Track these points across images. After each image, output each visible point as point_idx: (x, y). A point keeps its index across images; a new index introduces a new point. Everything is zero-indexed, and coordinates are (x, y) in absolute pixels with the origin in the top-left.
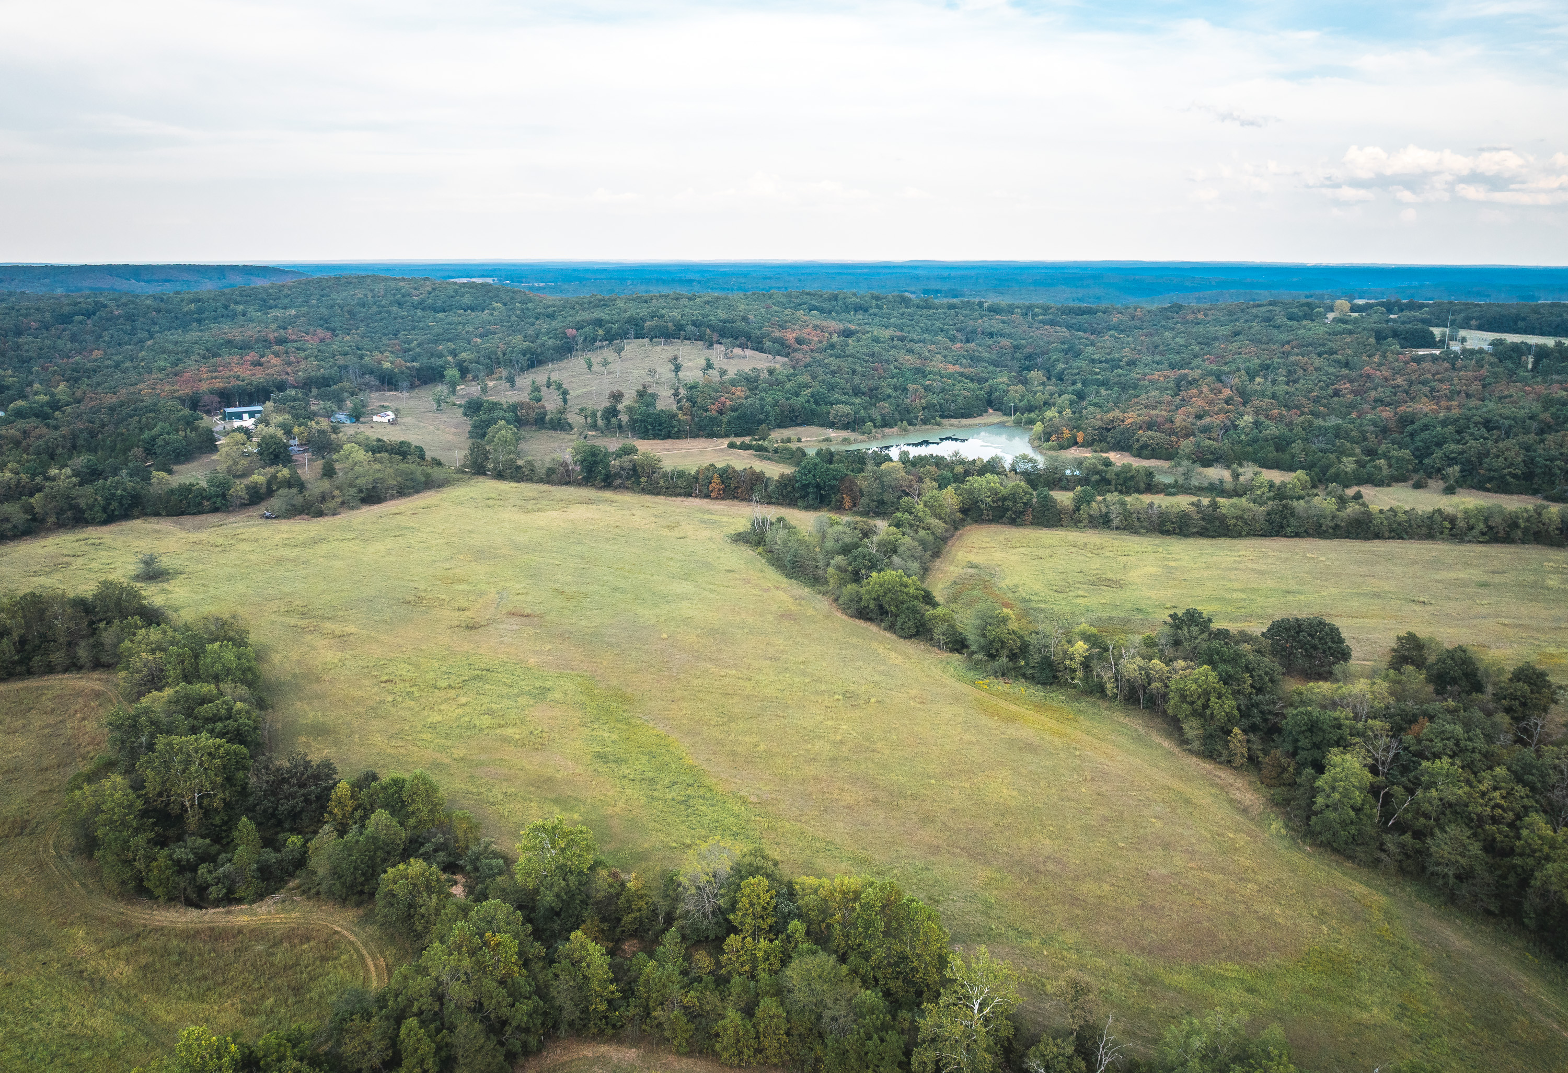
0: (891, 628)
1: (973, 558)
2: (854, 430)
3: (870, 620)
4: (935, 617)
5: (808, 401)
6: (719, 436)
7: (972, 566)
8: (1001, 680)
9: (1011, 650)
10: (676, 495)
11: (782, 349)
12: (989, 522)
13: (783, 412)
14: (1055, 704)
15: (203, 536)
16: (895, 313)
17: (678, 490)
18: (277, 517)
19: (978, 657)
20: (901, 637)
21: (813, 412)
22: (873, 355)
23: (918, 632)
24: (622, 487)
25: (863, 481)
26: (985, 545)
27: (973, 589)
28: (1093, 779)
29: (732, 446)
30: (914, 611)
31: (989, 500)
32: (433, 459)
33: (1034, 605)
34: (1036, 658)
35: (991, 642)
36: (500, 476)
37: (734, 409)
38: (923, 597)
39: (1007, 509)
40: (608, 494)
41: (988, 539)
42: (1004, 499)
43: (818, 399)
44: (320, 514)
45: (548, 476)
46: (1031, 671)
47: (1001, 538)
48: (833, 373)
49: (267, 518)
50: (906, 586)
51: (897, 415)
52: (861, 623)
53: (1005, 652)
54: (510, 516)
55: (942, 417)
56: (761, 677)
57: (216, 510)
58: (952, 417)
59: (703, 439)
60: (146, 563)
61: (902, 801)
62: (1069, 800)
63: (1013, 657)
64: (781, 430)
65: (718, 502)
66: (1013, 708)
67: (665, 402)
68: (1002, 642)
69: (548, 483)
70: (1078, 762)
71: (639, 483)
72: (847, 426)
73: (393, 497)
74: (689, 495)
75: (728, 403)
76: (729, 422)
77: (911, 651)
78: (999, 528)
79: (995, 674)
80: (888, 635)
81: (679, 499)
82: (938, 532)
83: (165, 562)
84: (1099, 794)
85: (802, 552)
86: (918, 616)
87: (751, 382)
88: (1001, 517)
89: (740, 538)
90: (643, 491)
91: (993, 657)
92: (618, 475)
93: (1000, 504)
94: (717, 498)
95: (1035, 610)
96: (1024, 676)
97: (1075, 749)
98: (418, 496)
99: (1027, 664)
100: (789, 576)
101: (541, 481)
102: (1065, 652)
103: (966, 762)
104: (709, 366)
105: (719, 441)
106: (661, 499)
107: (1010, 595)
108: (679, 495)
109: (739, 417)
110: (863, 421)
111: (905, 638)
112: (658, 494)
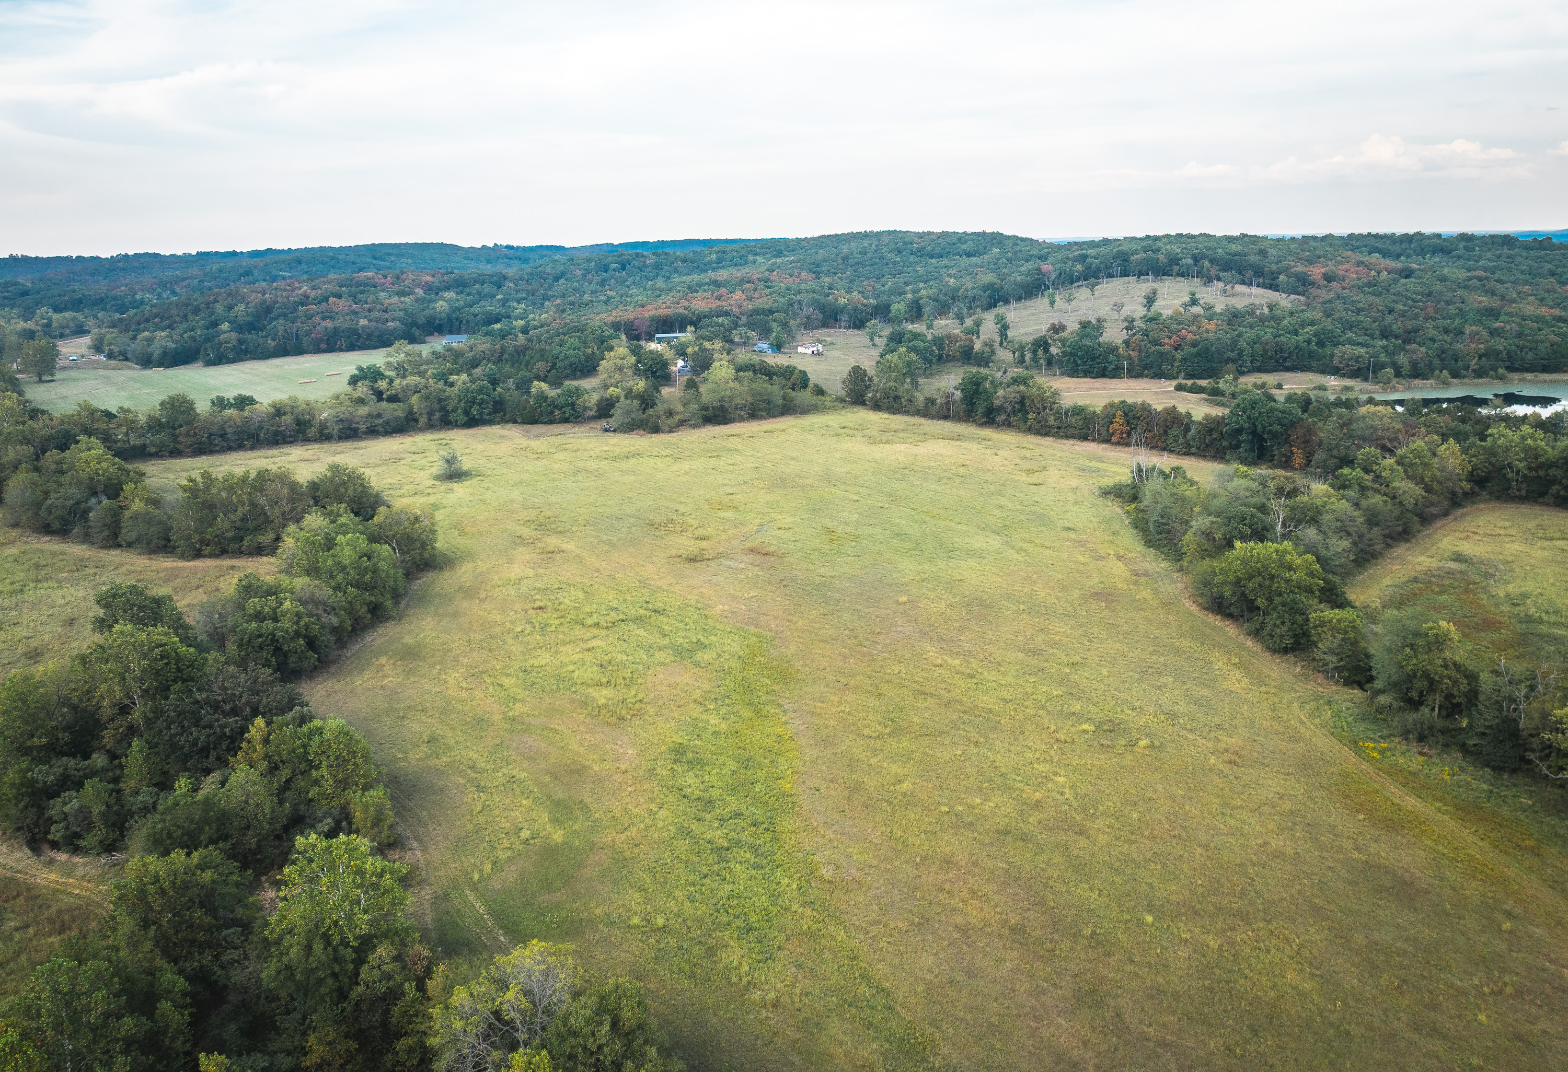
0: (1256, 634)
1: (1467, 548)
2: (1366, 379)
3: (1230, 616)
4: (1322, 624)
5: (1309, 342)
6: (1168, 377)
7: (1458, 558)
8: (1415, 747)
9: (1449, 696)
10: (1067, 437)
11: (1302, 284)
12: (1522, 499)
13: (1265, 351)
14: (1505, 811)
15: (535, 444)
16: (1489, 255)
17: (1071, 431)
18: (614, 431)
19: (1383, 699)
20: (1268, 648)
21: (1311, 355)
22: (1430, 294)
23: (1297, 643)
24: (1007, 425)
25: (1326, 430)
26: (1497, 531)
27: (1440, 593)
28: (1519, 993)
29: (1179, 388)
30: (1295, 610)
31: (1521, 465)
32: (816, 386)
33: (1544, 629)
34: (1486, 717)
35: (1411, 677)
36: (877, 407)
37: (1194, 344)
38: (1322, 590)
39: (1553, 481)
40: (987, 432)
41: (1507, 524)
42: (1550, 465)
43: (1324, 339)
44: (656, 430)
45: (926, 406)
46: (1475, 741)
47: (1531, 525)
48: (1359, 311)
49: (606, 430)
50: (1290, 568)
51: (1436, 362)
52: (1216, 620)
53: (1438, 699)
54: (856, 446)
55: (1511, 369)
56: (990, 676)
57: (566, 421)
58: (1527, 370)
59: (1147, 380)
60: (448, 461)
61: (1065, 945)
62: (1435, 1032)
63: (1452, 709)
64: (1259, 375)
65: (1119, 448)
66: (1411, 802)
67: (1114, 335)
68: (1432, 682)
69: (925, 416)
70: (1502, 947)
71: (1026, 420)
72: (1356, 374)
73: (742, 419)
74: (1085, 438)
75: (1190, 336)
76: (1184, 359)
77: (1275, 674)
78: (1537, 509)
79: (1405, 735)
80: (1249, 643)
81: (1072, 442)
82: (1409, 502)
83: (466, 464)
84: (1519, 1037)
85: (1174, 511)
86: (1299, 618)
87: (1234, 317)
88: (1542, 494)
89: (1115, 492)
90: (1030, 430)
91: (1415, 704)
92: (1001, 409)
93: (1542, 473)
94: (1118, 444)
95: (1541, 636)
96: (1464, 748)
97: (1509, 915)
98: (772, 420)
99: (1470, 726)
100: (1149, 543)
101: (918, 413)
102: (1545, 715)
103: (1243, 893)
104: (1194, 302)
105: (1168, 382)
106: (1048, 441)
107: (1506, 608)
108: (1073, 437)
109: (1198, 354)
110: (1381, 366)
111: (1275, 651)
112: (1046, 434)
